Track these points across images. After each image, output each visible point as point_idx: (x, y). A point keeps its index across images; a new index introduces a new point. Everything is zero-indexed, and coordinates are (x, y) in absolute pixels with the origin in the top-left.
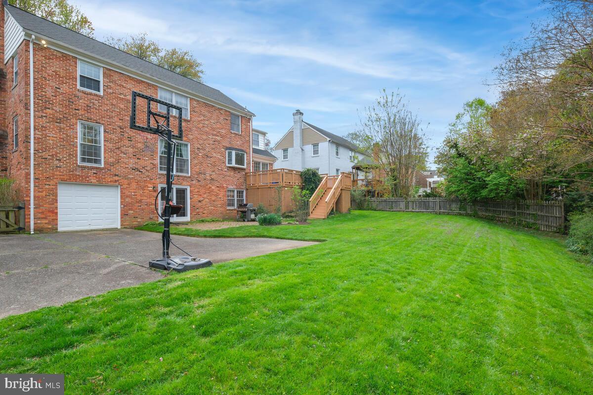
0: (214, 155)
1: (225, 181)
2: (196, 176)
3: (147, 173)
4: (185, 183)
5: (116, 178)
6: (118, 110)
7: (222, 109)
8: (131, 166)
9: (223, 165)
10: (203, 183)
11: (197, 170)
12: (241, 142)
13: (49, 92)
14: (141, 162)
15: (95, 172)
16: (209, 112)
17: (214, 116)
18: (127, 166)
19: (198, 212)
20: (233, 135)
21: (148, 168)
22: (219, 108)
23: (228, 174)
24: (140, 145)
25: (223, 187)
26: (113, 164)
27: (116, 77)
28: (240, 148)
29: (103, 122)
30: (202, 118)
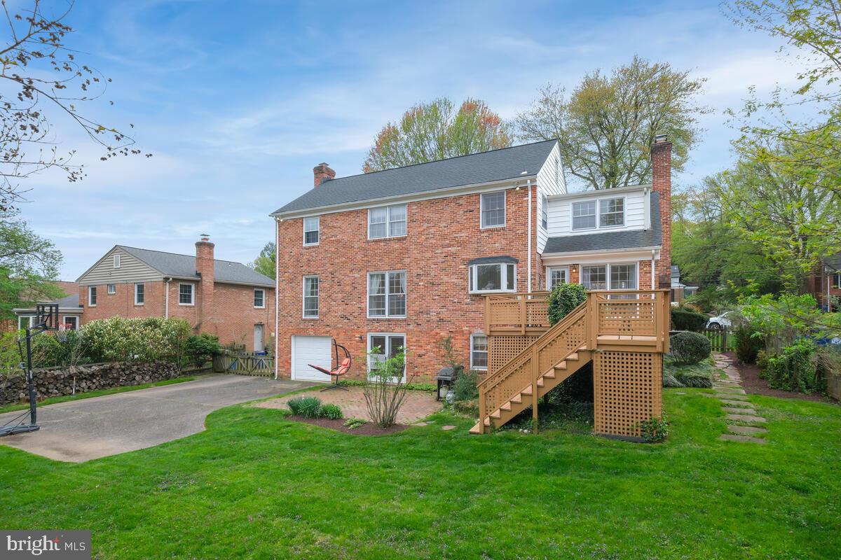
0: (446, 279)
1: (467, 321)
2: (414, 318)
3: (355, 321)
4: (397, 329)
5: (328, 329)
6: (330, 255)
7: (461, 197)
8: (340, 314)
9: (463, 292)
10: (425, 327)
11: (416, 308)
12: (504, 242)
13: (287, 257)
14: (350, 308)
15: (312, 324)
16: (437, 212)
17: (446, 215)
18: (336, 314)
19: (417, 372)
20: (486, 234)
21: (356, 314)
22: (455, 198)
23: (473, 307)
24: (348, 288)
25: (463, 331)
26: (325, 315)
27: (329, 219)
28: (501, 255)
29: (319, 272)
30: (426, 225)
